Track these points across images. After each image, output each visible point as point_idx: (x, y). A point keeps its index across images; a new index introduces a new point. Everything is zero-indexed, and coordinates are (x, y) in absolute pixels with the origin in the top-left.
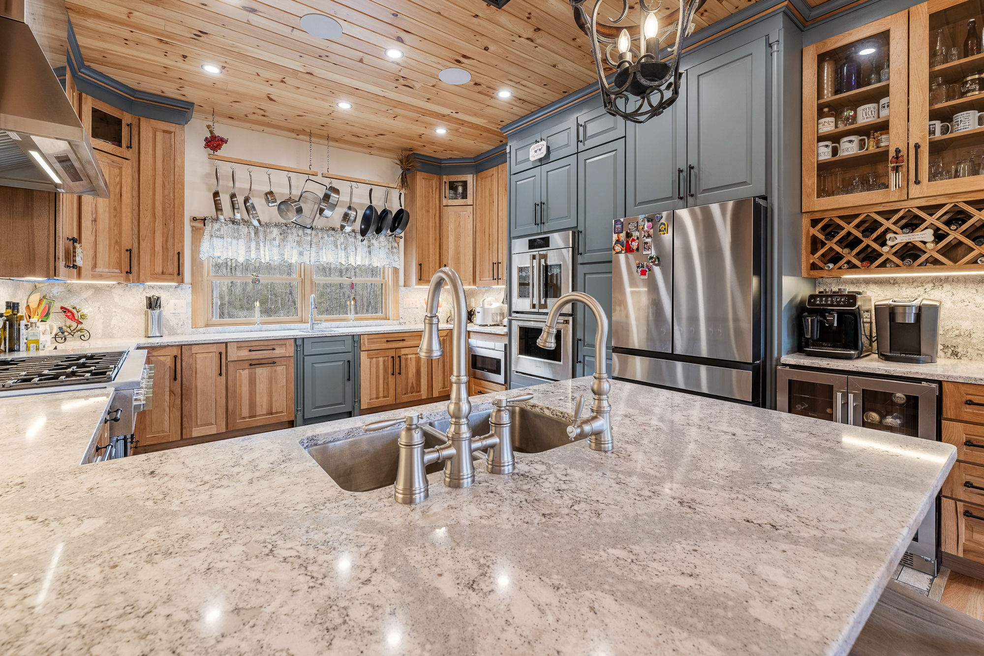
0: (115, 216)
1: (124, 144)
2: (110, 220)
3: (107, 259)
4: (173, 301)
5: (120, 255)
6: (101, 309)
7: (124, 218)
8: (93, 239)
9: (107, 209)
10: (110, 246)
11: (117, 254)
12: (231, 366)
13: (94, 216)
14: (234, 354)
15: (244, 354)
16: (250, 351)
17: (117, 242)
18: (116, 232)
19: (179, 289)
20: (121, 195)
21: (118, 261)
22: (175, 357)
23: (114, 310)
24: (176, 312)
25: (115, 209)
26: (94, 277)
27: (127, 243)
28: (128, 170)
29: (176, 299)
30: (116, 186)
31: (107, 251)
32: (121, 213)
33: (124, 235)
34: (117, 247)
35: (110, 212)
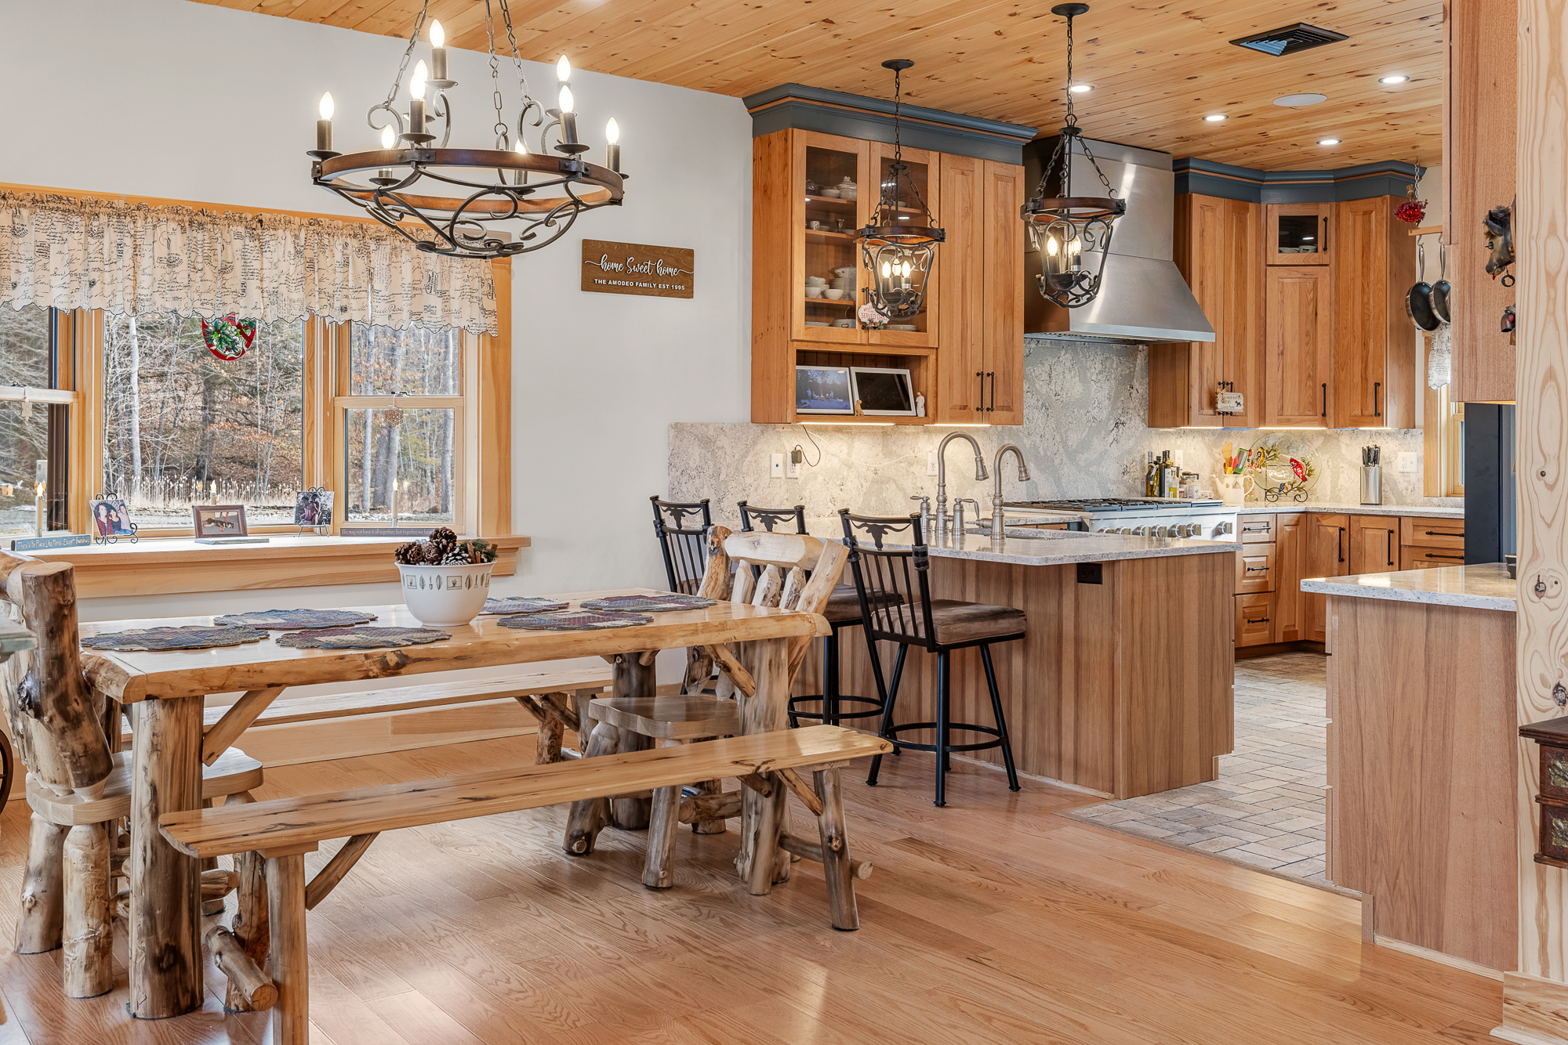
0: (1307, 344)
1: (1320, 248)
2: (1300, 350)
3: (1297, 399)
4: (1401, 454)
5: (1315, 393)
6: (1330, 463)
7: (1319, 344)
8: (1280, 377)
9: (1297, 337)
10: (1300, 382)
11: (1310, 392)
12: (1404, 551)
13: (1281, 348)
14: (1409, 536)
15: (1422, 537)
16: (1430, 533)
17: (1309, 376)
18: (1309, 363)
19: (1408, 436)
20: (1316, 314)
21: (1311, 400)
22: (1341, 529)
23: (1341, 465)
24: (1406, 470)
25: (1307, 335)
26: (1280, 423)
27: (1324, 374)
28: (1325, 277)
29: (1405, 451)
30: (1309, 304)
31: (1297, 390)
32: (1315, 338)
33: (1319, 366)
34: (1310, 383)
35: (1300, 340)
